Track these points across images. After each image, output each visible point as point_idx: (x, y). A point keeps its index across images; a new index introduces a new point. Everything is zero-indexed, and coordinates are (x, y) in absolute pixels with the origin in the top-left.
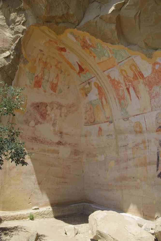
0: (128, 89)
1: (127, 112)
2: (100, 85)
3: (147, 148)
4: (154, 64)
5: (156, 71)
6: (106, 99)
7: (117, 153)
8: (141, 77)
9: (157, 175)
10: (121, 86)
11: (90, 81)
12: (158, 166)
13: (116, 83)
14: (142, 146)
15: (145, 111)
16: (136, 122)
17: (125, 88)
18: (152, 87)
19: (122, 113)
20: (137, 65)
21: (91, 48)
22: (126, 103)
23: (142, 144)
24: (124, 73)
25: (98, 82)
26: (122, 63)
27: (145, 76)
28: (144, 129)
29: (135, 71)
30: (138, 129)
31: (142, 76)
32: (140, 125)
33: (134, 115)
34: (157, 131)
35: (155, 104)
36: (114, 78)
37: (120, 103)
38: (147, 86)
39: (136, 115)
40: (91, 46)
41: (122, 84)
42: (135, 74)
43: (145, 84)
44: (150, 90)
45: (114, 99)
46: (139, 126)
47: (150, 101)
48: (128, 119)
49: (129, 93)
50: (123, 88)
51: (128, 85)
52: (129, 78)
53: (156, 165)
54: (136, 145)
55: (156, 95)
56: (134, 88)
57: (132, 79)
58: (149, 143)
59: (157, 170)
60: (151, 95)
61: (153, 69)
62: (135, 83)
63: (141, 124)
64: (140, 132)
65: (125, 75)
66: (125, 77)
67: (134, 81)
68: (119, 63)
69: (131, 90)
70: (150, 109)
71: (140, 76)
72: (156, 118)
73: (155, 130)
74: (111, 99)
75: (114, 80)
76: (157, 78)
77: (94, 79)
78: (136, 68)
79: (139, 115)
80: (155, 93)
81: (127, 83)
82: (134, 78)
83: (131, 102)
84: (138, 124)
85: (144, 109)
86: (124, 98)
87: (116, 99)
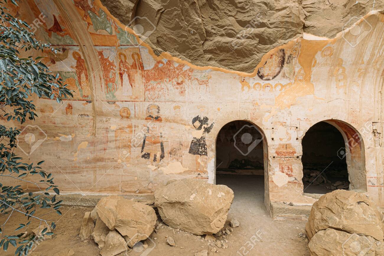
0: (121, 75)
1: (114, 96)
2: (82, 58)
3: (133, 132)
4: (159, 62)
5: (158, 69)
6: (86, 76)
7: (94, 134)
8: (141, 69)
9: (141, 155)
10: (113, 68)
11: (67, 47)
12: (143, 148)
13: (108, 64)
14: (127, 130)
15: (137, 100)
16: (124, 108)
17: (118, 72)
18: (149, 81)
19: (108, 95)
20: (141, 55)
21: (89, 12)
22: (115, 87)
23: (128, 129)
24: (122, 57)
25: (81, 53)
26: (124, 47)
27: (145, 69)
28: (132, 115)
29: (136, 60)
30: (125, 114)
31: (142, 67)
32: (129, 112)
33: (123, 100)
34: (146, 119)
35: (149, 96)
36: (107, 58)
37: (107, 84)
38: (144, 78)
39: (125, 101)
40: (91, 9)
41: (115, 67)
42: (135, 64)
43: (142, 76)
44: (147, 83)
45: (99, 78)
46: (127, 112)
47: (144, 92)
48: (114, 103)
49: (121, 79)
50: (115, 72)
51: (123, 70)
52: (127, 64)
53: (141, 148)
54: (120, 129)
55: (152, 89)
56: (129, 76)
57: (130, 67)
58: (136, 128)
59: (142, 151)
60: (147, 87)
61: (156, 66)
62: (132, 71)
63: (129, 110)
64: (128, 117)
65: (123, 60)
66: (121, 61)
67: (131, 69)
68: (121, 45)
69: (125, 76)
70: (142, 99)
71: (140, 67)
72: (148, 108)
73: (144, 117)
74: (94, 77)
75: (107, 60)
76: (156, 74)
77: (75, 48)
78: (139, 58)
79: (129, 101)
80: (151, 86)
81: (122, 69)
82: (132, 66)
83: (121, 87)
84: (126, 110)
85: (137, 98)
86: (113, 82)
87: (103, 80)
